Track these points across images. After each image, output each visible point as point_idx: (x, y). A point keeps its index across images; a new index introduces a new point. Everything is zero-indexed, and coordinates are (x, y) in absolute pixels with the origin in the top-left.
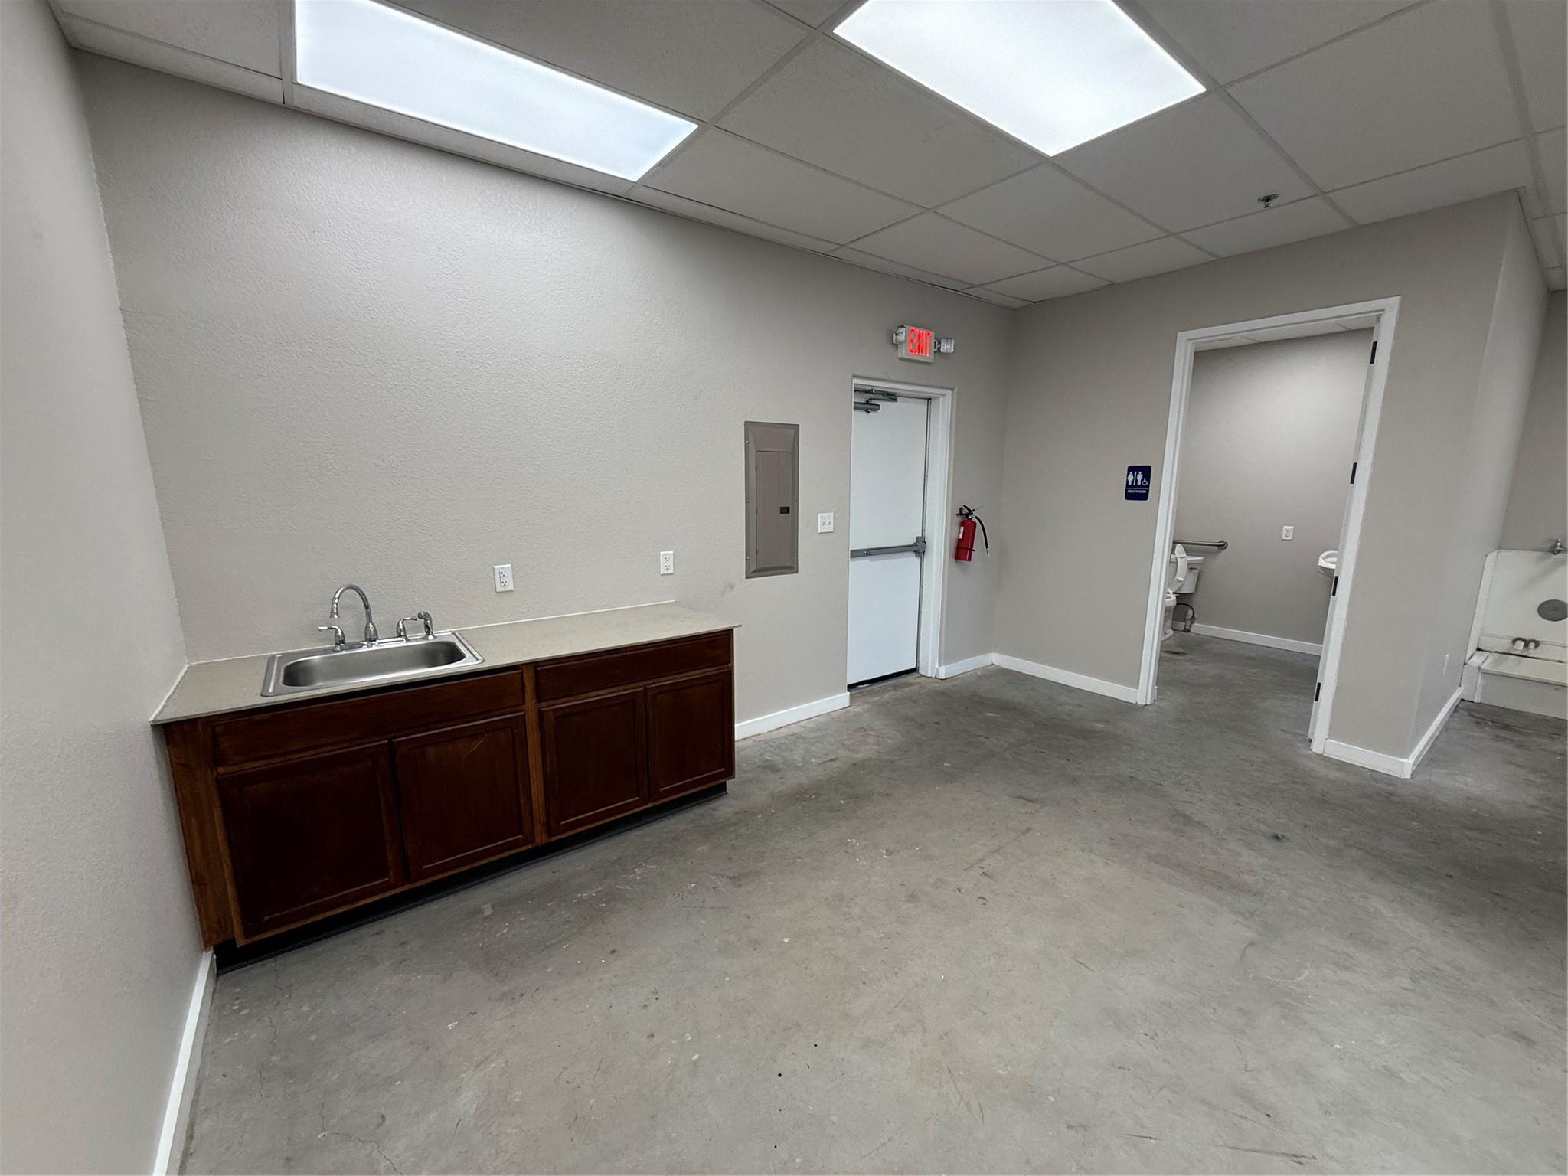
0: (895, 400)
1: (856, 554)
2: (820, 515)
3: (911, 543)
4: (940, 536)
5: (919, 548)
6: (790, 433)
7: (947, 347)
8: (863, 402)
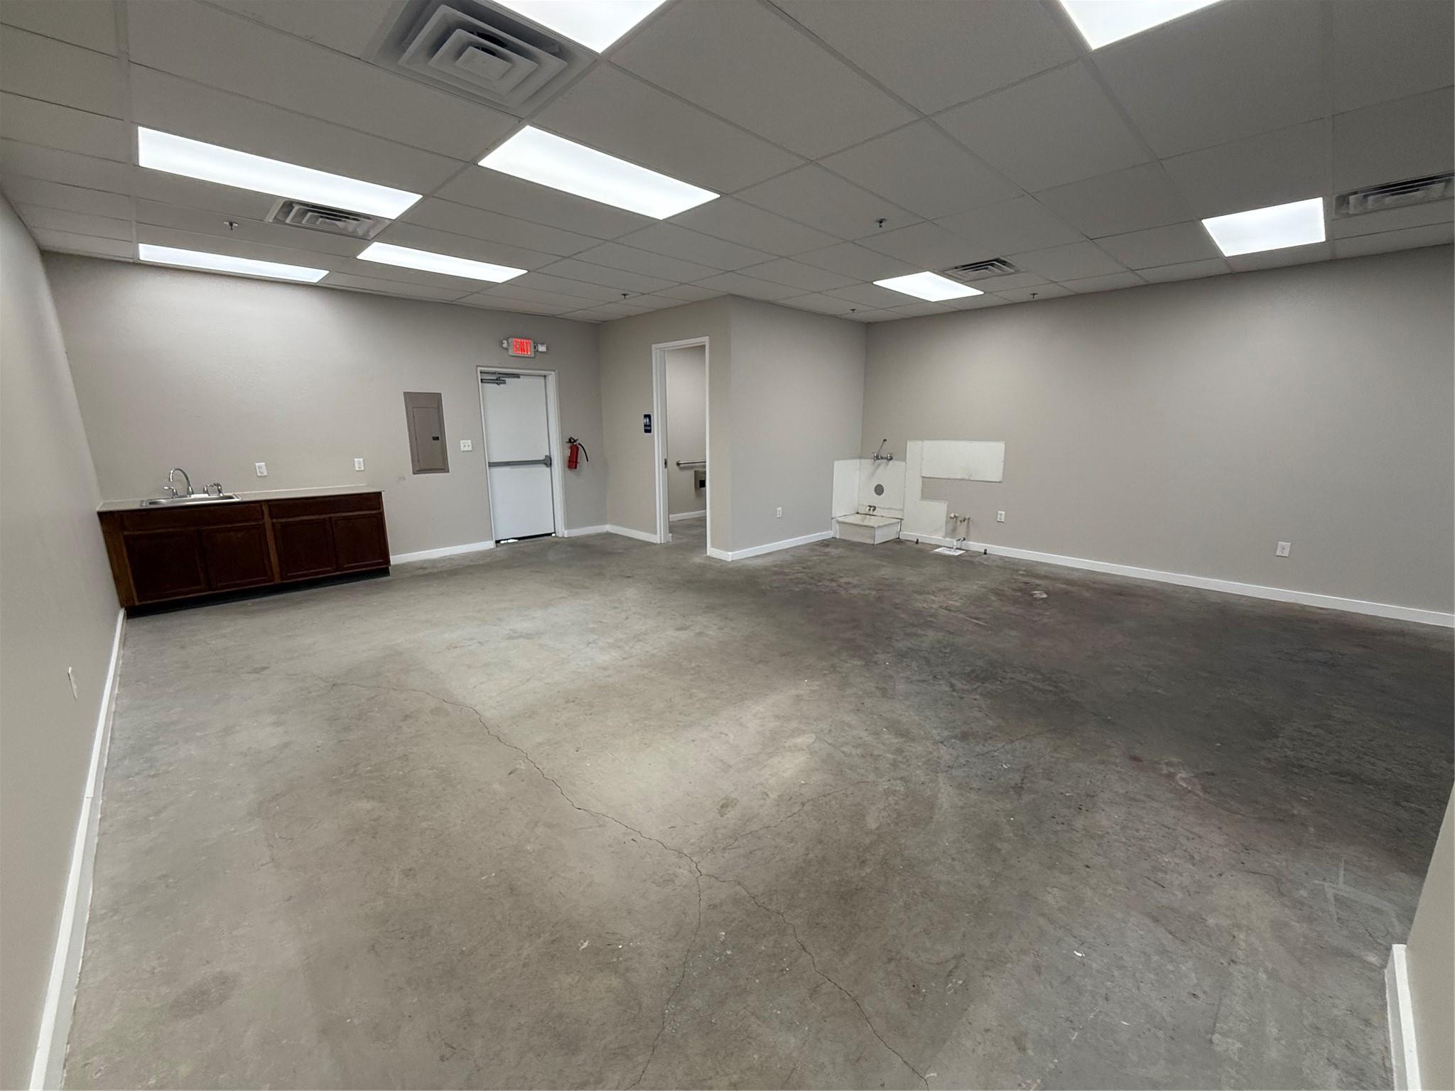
0: (519, 377)
1: (492, 465)
2: (462, 442)
3: (542, 459)
4: (559, 455)
5: (548, 462)
6: (436, 399)
7: (542, 348)
8: (495, 378)
